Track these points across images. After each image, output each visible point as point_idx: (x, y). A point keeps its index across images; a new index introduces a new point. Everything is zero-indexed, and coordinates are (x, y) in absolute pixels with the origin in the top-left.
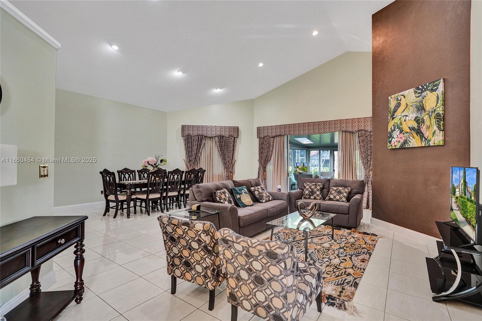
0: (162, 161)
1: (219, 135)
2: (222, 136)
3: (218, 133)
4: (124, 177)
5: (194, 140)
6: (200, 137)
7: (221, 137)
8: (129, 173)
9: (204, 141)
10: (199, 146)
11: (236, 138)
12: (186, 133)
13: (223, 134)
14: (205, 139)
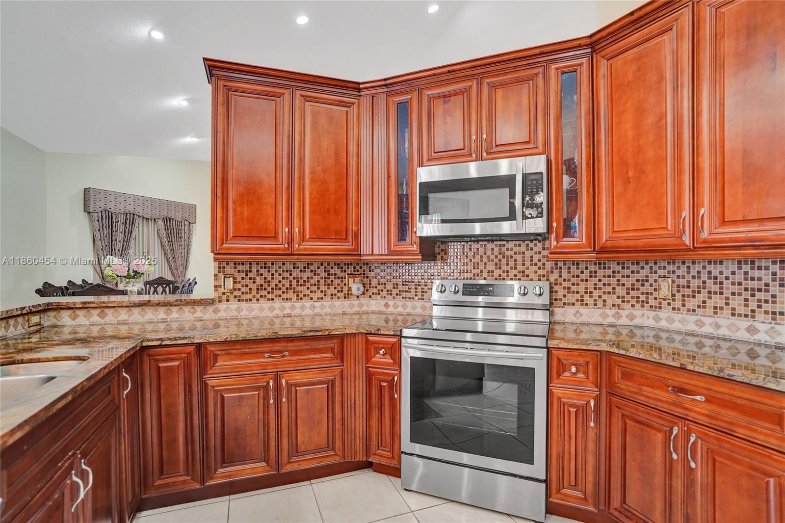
1: (165, 216)
2: (170, 219)
3: (165, 214)
5: (117, 222)
6: (128, 217)
7: (167, 220)
11: (191, 225)
12: (101, 205)
13: (172, 215)
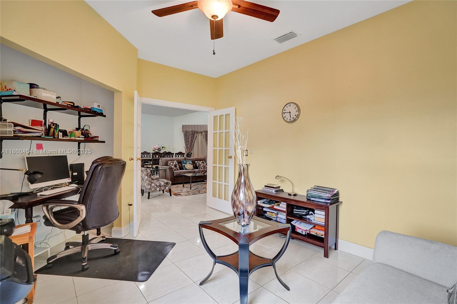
0: (163, 147)
4: (144, 156)
5: (190, 134)
6: (193, 132)
7: (206, 132)
8: (147, 154)
9: (196, 135)
10: (193, 138)
12: (185, 130)
14: (197, 133)
